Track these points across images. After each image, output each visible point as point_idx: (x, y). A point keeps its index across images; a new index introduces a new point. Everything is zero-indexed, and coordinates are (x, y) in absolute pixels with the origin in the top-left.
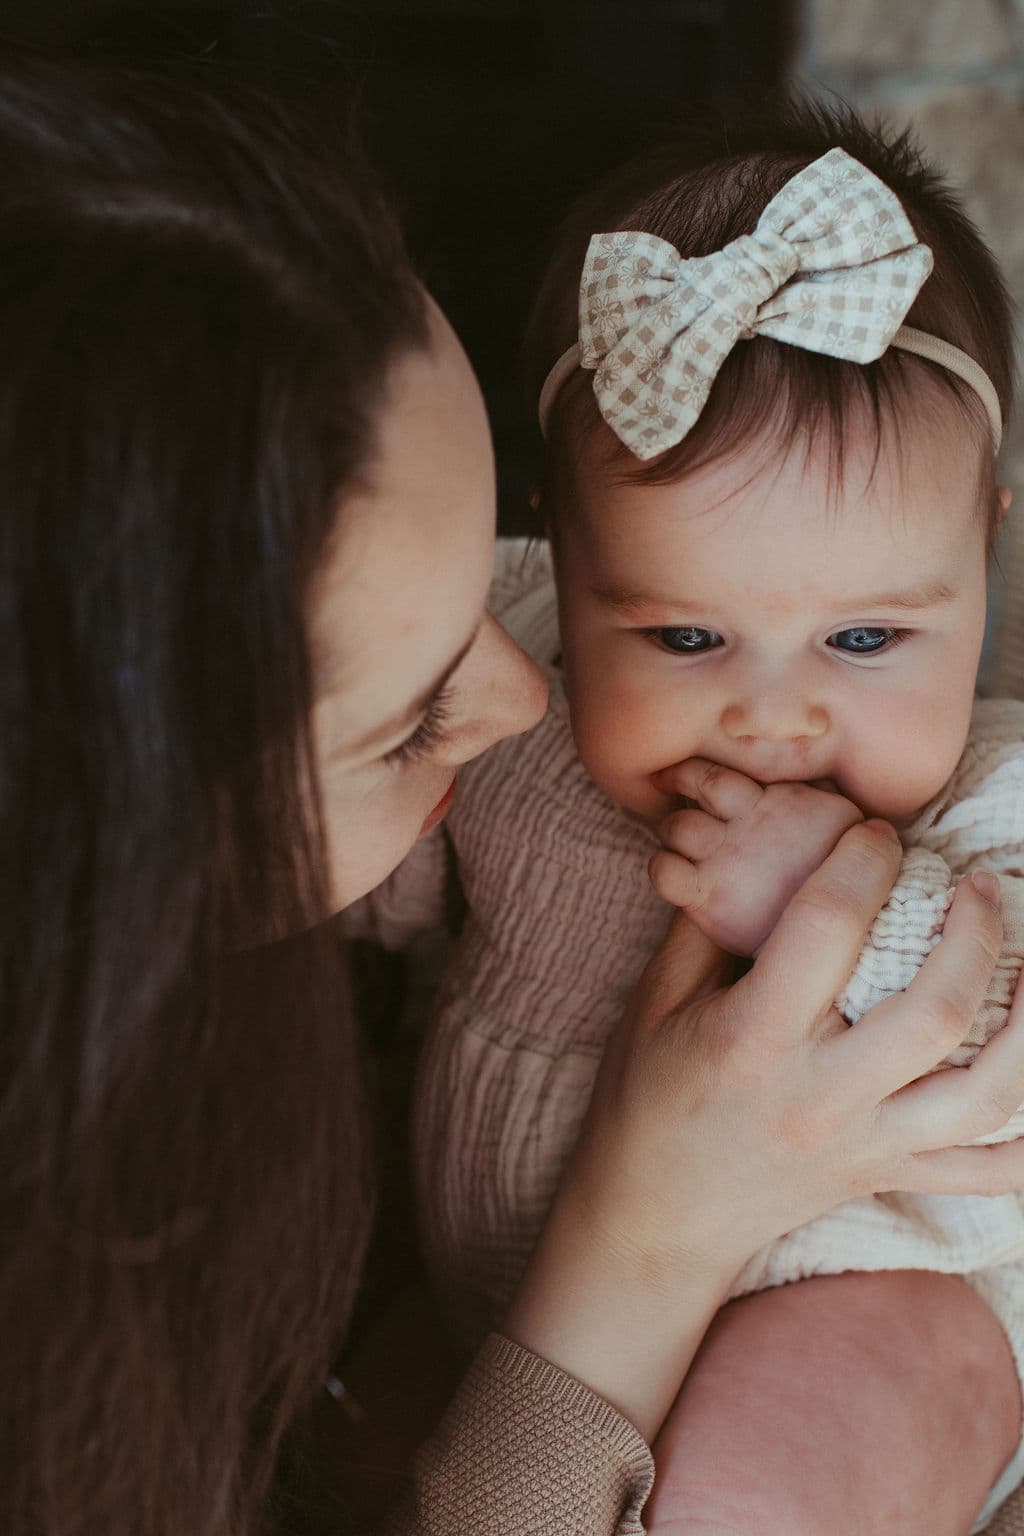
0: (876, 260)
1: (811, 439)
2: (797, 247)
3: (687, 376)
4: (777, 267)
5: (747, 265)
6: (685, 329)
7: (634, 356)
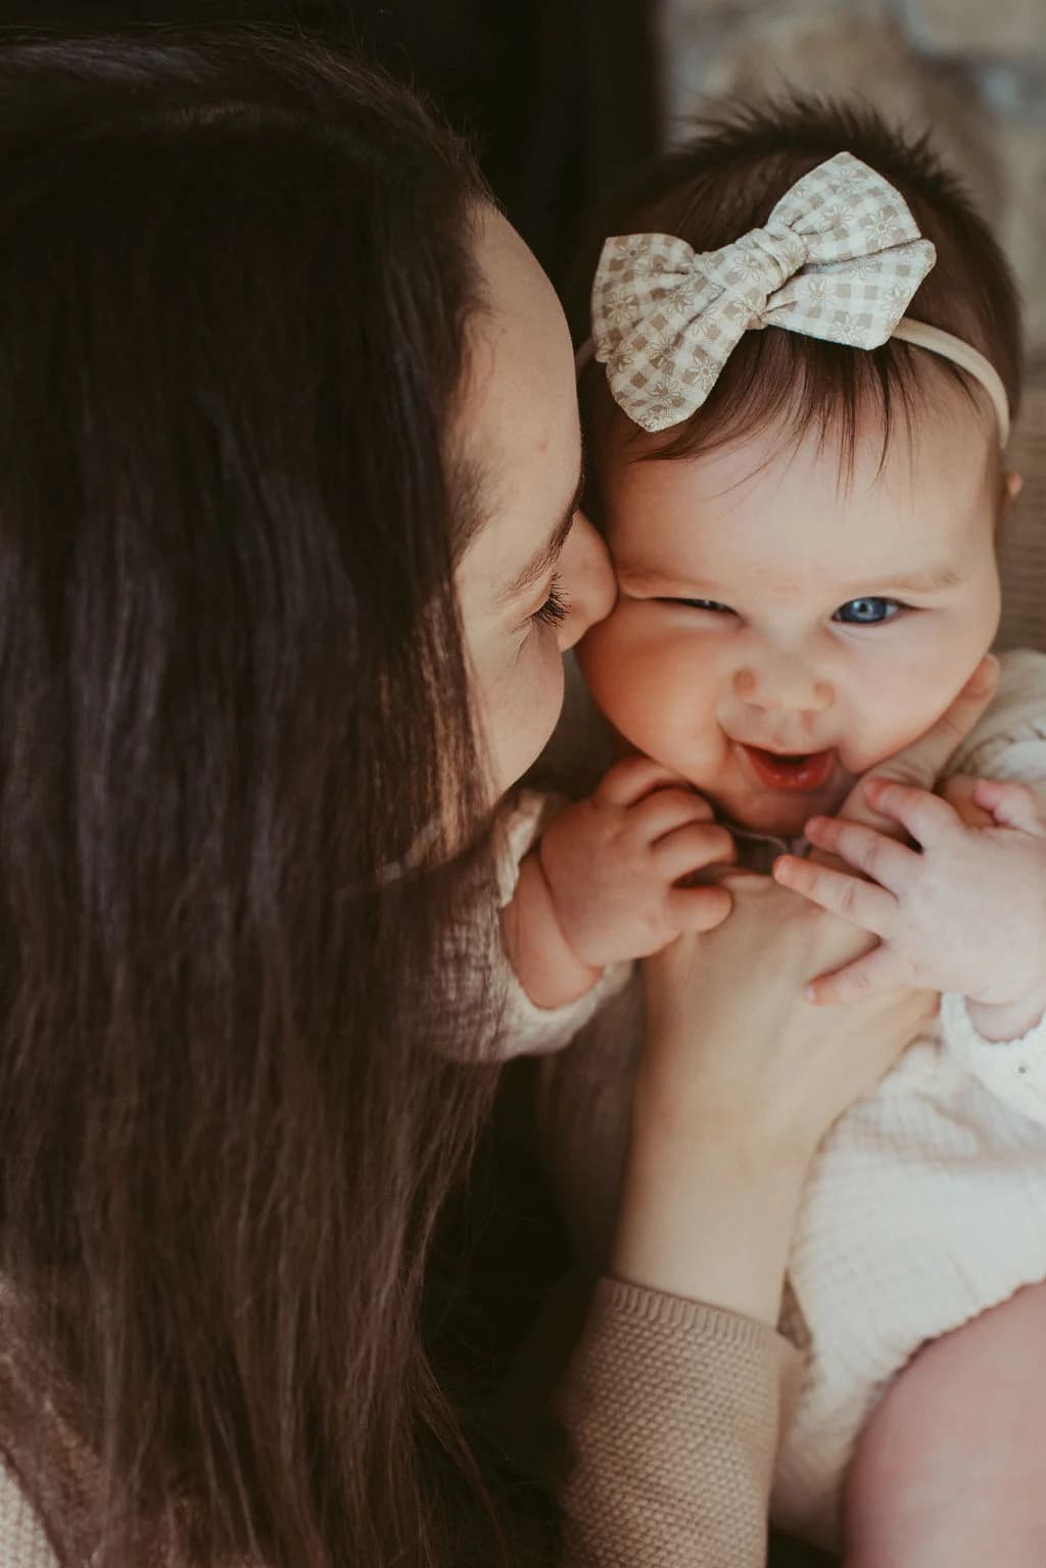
0: (880, 251)
1: (825, 426)
2: (805, 239)
3: (697, 360)
4: (786, 256)
5: (757, 254)
6: (698, 316)
7: (647, 342)
